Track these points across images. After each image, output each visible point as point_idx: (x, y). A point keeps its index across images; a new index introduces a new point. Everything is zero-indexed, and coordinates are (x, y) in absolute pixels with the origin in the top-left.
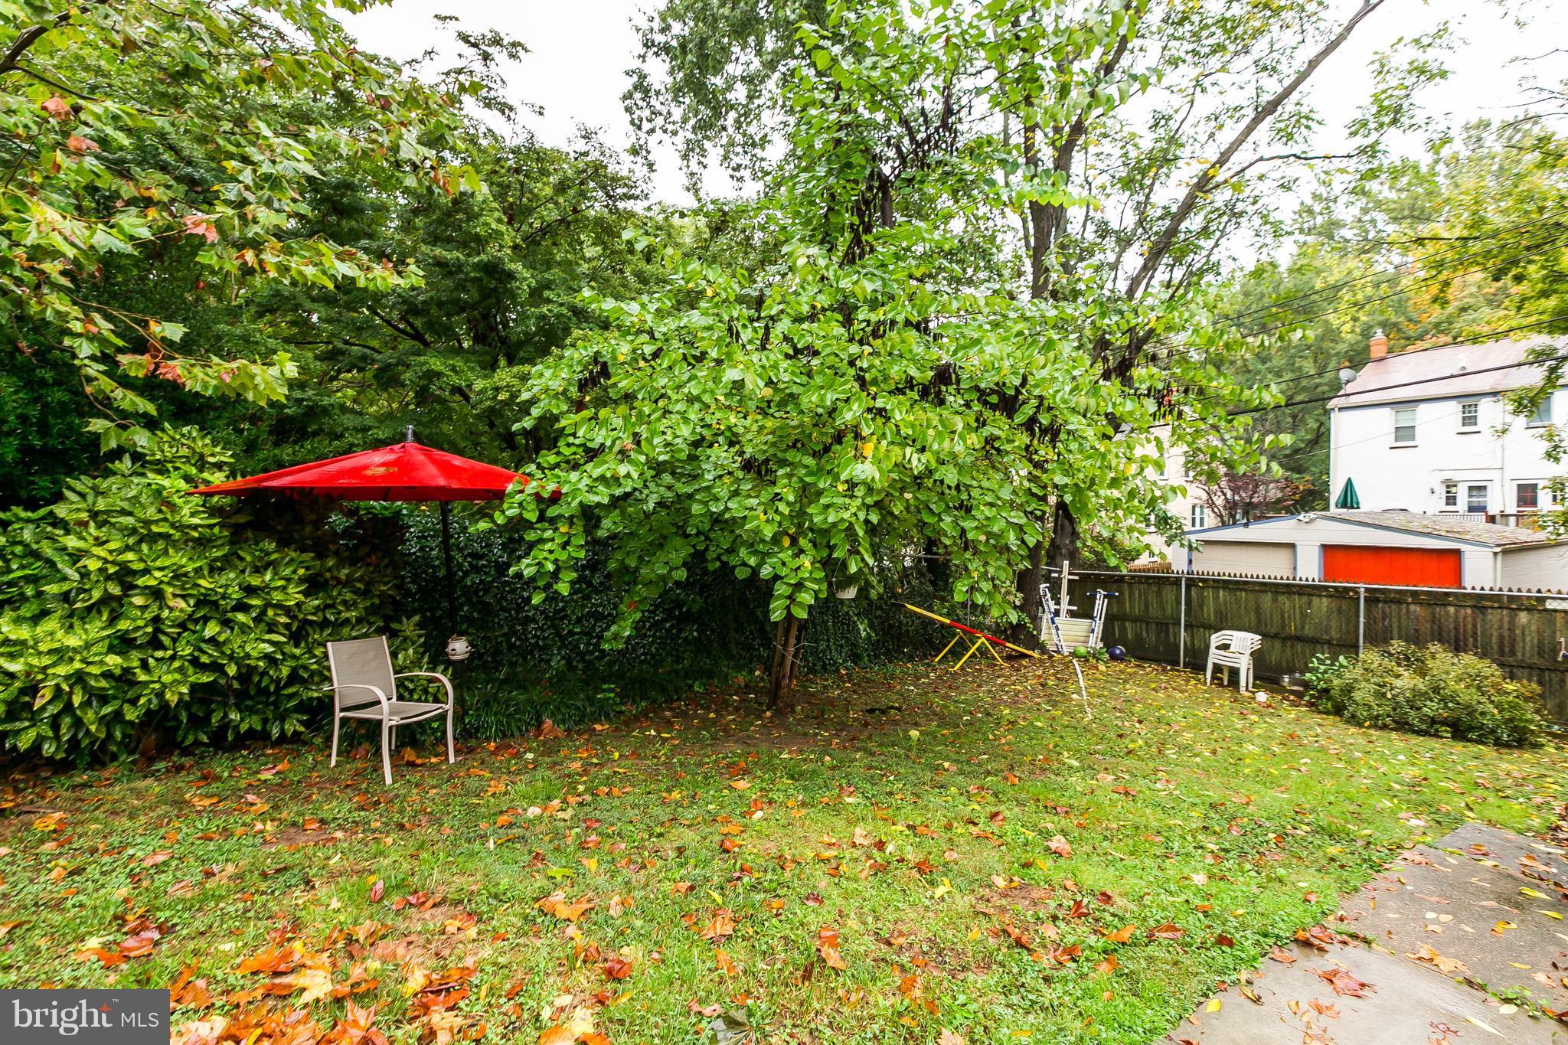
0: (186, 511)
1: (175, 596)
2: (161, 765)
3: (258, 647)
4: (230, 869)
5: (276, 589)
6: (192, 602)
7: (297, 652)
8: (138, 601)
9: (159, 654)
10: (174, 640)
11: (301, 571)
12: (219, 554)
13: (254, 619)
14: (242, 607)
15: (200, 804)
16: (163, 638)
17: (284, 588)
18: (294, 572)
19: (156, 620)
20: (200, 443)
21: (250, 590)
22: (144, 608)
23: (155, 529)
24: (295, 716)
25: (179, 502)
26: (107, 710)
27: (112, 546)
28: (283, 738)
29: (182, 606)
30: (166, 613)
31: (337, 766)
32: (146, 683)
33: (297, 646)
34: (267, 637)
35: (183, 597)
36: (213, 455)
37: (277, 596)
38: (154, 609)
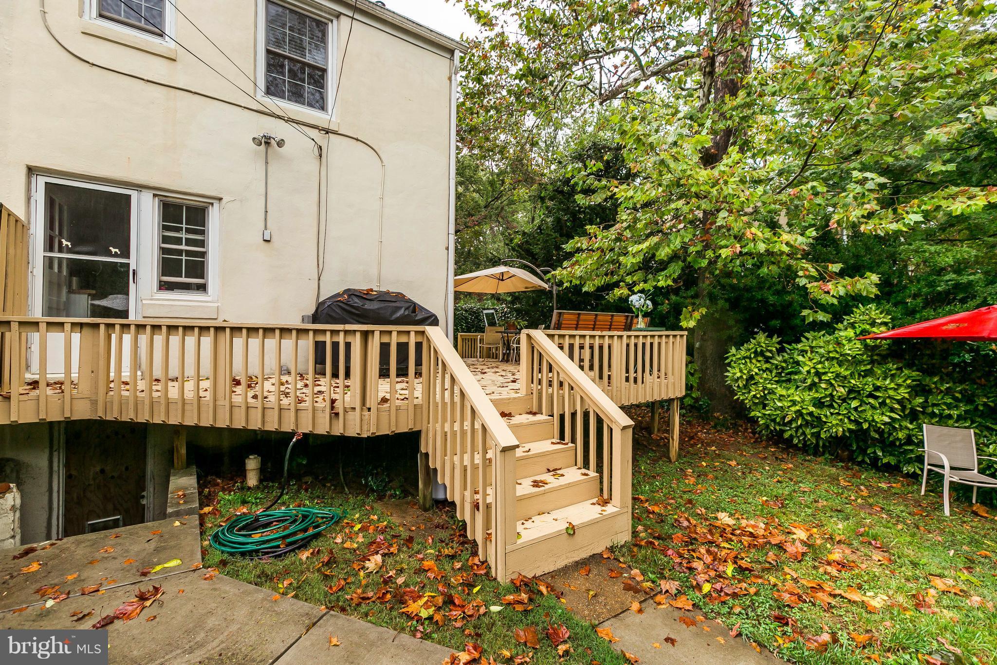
0: (847, 347)
1: (839, 386)
2: (840, 464)
3: (882, 418)
4: (825, 503)
5: (891, 389)
6: (847, 390)
7: (911, 426)
8: (823, 386)
9: (832, 410)
10: (840, 406)
11: (909, 382)
12: (863, 368)
13: (879, 403)
14: (871, 395)
15: (843, 483)
16: (834, 404)
17: (895, 390)
18: (904, 382)
19: (831, 395)
20: (873, 313)
21: (877, 389)
22: (825, 389)
23: (831, 355)
24: (916, 464)
25: (844, 342)
26: (815, 430)
27: (814, 361)
28: (908, 475)
29: (842, 391)
30: (835, 393)
31: (925, 495)
32: (825, 423)
33: (911, 423)
34: (888, 414)
35: (843, 387)
36: (880, 318)
37: (891, 393)
38: (830, 391)
